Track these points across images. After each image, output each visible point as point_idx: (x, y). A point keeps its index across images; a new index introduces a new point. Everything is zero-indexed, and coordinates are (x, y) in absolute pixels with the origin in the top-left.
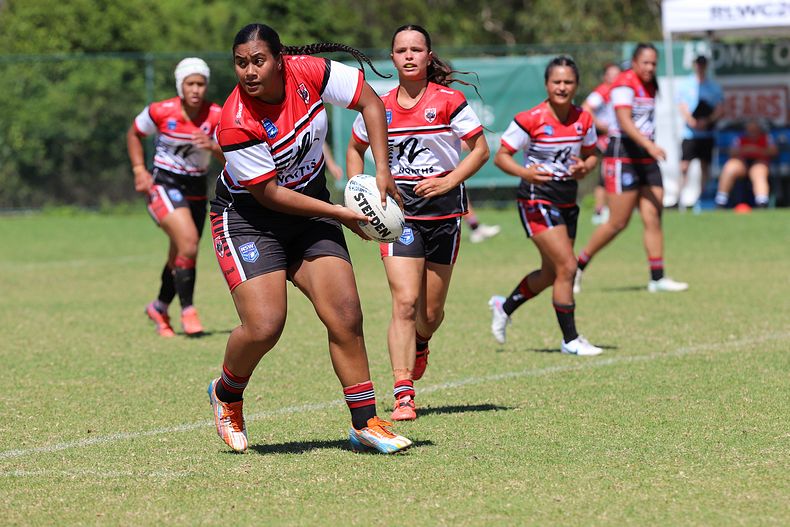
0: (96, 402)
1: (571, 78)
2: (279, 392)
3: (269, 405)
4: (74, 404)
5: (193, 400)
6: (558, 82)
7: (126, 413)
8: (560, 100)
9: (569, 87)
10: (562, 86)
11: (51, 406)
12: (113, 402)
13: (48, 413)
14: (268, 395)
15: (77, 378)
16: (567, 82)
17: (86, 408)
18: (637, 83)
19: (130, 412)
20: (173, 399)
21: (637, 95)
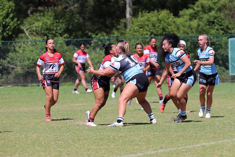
0: (163, 139)
1: (141, 47)
2: (217, 136)
3: (215, 140)
4: (156, 140)
5: (192, 138)
6: (139, 48)
7: (172, 142)
8: (139, 52)
9: (141, 49)
10: (139, 49)
11: (149, 140)
12: (168, 139)
13: (149, 142)
14: (214, 137)
15: (157, 132)
16: (140, 48)
17: (160, 141)
18: (150, 48)
19: (173, 142)
20: (185, 138)
21: (150, 51)
